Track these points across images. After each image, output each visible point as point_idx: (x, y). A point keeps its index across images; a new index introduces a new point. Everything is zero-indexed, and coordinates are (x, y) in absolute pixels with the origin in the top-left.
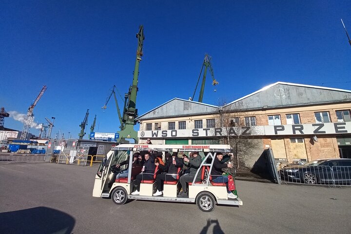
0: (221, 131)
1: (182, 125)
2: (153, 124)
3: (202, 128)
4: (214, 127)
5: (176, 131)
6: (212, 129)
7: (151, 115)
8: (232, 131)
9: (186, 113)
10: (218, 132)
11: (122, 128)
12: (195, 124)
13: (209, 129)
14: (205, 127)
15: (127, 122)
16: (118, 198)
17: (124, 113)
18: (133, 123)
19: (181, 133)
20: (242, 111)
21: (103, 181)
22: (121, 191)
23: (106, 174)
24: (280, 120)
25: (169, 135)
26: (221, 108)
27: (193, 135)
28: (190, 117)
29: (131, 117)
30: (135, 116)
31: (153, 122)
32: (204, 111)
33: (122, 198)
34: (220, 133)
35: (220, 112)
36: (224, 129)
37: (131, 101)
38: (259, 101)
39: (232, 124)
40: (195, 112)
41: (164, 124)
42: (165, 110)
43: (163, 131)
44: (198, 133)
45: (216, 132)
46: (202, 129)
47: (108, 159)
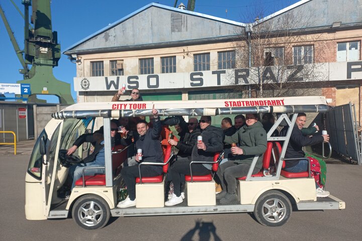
0: (248, 74)
1: (169, 65)
2: (107, 63)
3: (208, 69)
4: (233, 66)
5: (157, 77)
6: (230, 72)
7: (99, 43)
8: (268, 75)
9: (176, 37)
10: (241, 76)
11: (27, 74)
12: (195, 61)
13: (224, 72)
14: (214, 66)
15: (36, 61)
16: (89, 217)
17: (27, 40)
18: (51, 62)
19: (167, 81)
20: (294, 34)
21: (48, 187)
22: (92, 204)
23: (51, 172)
24: (358, 51)
25: (143, 86)
26: (250, 27)
27: (192, 84)
28: (185, 48)
29: (44, 50)
30: (53, 46)
31: (106, 58)
32: (214, 34)
33: (98, 217)
34: (245, 77)
35: (246, 36)
36: (253, 71)
37: (38, 13)
38: (326, 11)
39: (269, 61)
40: (194, 37)
41: (131, 62)
42: (129, 32)
43: (129, 78)
44: (201, 80)
45: (237, 77)
46: (210, 72)
47: (50, 138)
